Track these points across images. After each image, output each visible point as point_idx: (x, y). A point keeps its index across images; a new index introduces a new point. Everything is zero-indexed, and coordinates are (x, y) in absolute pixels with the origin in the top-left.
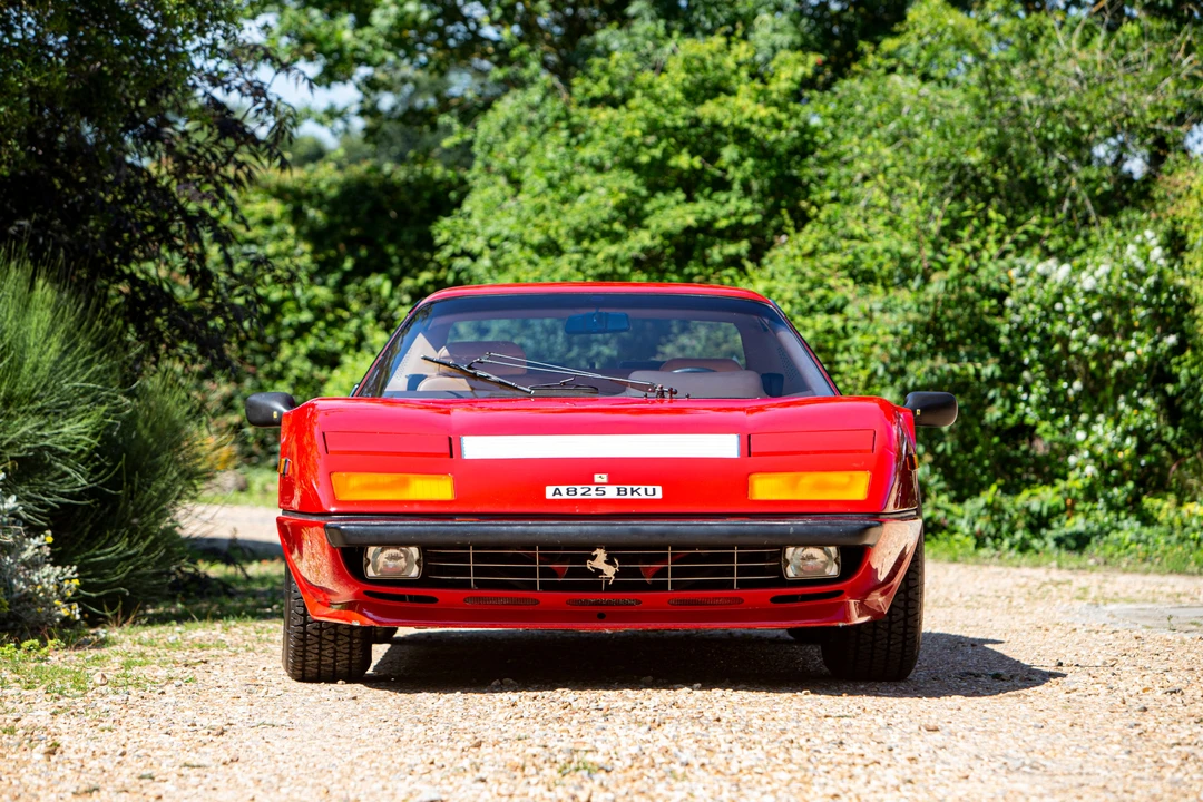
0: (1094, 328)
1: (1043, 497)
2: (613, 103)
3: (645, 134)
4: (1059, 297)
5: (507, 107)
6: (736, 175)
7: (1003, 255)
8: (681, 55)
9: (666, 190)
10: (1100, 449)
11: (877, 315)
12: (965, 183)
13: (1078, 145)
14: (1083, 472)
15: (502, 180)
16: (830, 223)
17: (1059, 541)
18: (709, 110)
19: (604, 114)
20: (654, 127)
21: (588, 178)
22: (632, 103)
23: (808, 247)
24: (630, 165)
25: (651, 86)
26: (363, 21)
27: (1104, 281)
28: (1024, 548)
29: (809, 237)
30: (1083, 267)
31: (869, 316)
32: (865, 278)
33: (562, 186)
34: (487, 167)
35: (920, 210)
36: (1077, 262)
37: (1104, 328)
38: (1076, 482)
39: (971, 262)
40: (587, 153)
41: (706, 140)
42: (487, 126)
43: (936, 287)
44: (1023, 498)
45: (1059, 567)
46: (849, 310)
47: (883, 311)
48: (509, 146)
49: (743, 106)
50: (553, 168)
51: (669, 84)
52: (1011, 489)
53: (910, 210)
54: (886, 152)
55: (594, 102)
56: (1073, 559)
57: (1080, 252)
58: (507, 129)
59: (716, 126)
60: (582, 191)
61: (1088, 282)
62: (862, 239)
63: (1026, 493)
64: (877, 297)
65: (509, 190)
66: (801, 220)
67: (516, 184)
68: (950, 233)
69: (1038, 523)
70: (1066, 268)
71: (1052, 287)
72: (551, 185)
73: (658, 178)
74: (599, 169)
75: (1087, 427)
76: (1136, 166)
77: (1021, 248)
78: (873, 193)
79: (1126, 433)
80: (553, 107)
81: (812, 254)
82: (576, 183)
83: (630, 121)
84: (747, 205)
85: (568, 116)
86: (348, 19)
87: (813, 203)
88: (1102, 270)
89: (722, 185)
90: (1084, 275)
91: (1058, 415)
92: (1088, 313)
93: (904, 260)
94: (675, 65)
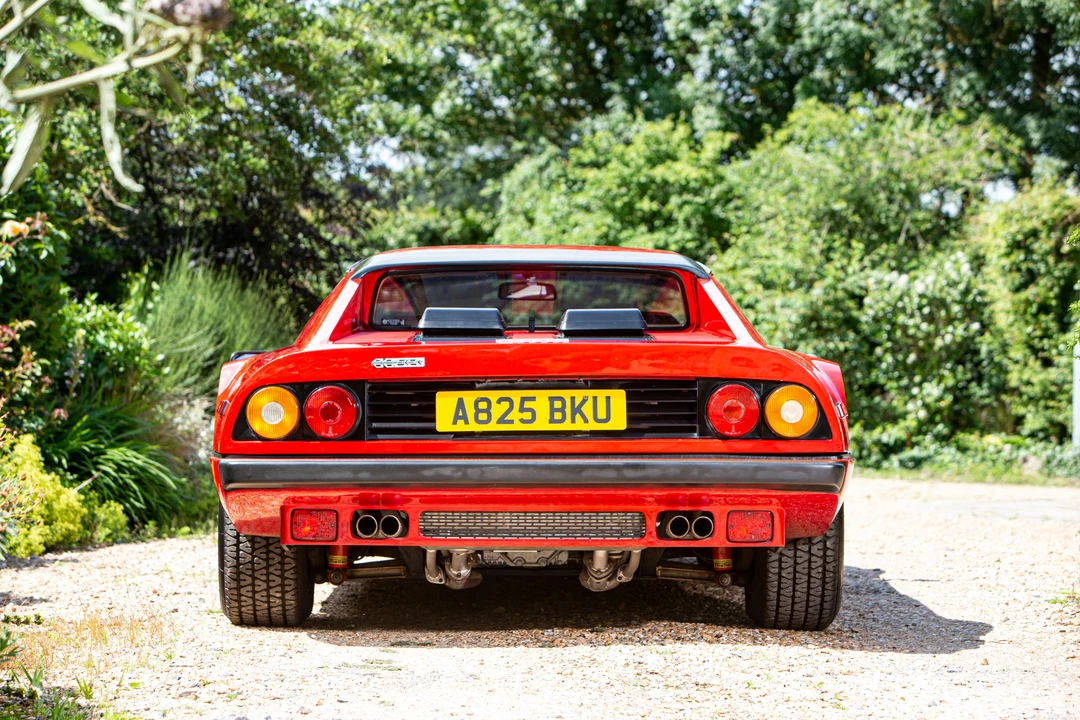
0: (925, 318)
1: (892, 433)
2: (596, 165)
3: (619, 186)
4: (901, 298)
5: (525, 168)
6: (680, 216)
7: (862, 269)
8: (642, 134)
9: (633, 225)
10: (929, 400)
11: (778, 310)
12: (836, 221)
13: (911, 195)
14: (916, 412)
15: (521, 218)
16: (745, 248)
17: (902, 464)
18: (659, 172)
19: (591, 174)
20: (624, 183)
21: (579, 216)
22: (611, 166)
23: (731, 265)
24: (610, 209)
25: (623, 155)
26: (427, 110)
27: (931, 287)
28: (877, 466)
29: (731, 257)
30: (915, 278)
31: (773, 310)
32: (769, 286)
33: (563, 225)
34: (511, 211)
35: (808, 241)
36: (913, 273)
37: (930, 319)
38: (911, 422)
39: (841, 274)
40: (581, 199)
41: (662, 191)
42: (510, 181)
43: (817, 292)
44: (876, 433)
45: (901, 478)
46: (759, 306)
47: (783, 306)
48: (526, 194)
49: (684, 170)
50: (556, 210)
51: (636, 153)
52: (869, 426)
53: (799, 242)
54: (783, 200)
55: (583, 165)
56: (914, 474)
57: (914, 268)
58: (525, 184)
59: (665, 182)
60: (576, 225)
61: (919, 287)
62: (767, 258)
63: (879, 429)
64: (778, 299)
65: (526, 224)
66: (725, 246)
67: (531, 221)
68: (827, 253)
69: (888, 450)
70: (905, 278)
71: (896, 292)
72: (554, 221)
73: (627, 217)
74: (587, 209)
75: (920, 385)
76: (951, 208)
77: (874, 265)
78: (775, 228)
79: (947, 390)
80: (554, 169)
81: (734, 268)
82: (572, 220)
83: (609, 176)
84: (688, 235)
85: (565, 175)
86: (416, 109)
87: (733, 235)
88: (930, 279)
89: (669, 221)
90: (917, 282)
91: (900, 378)
92: (920, 308)
93: (796, 273)
94: (639, 141)
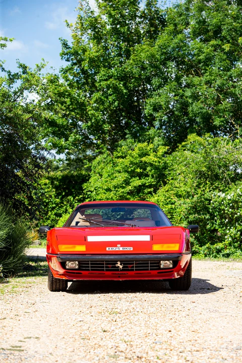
0: (230, 207)
1: (220, 245)
2: (123, 157)
3: (130, 164)
4: (223, 201)
5: (99, 158)
6: (150, 173)
7: (210, 191)
8: (138, 147)
9: (135, 177)
10: (232, 235)
11: (182, 205)
12: (202, 175)
13: (226, 166)
14: (228, 240)
15: (98, 175)
16: (171, 184)
17: (223, 255)
18: (144, 159)
19: (121, 160)
20: (132, 163)
21: (117, 174)
22: (127, 158)
23: (167, 190)
24: (127, 171)
25: (131, 154)
26: (67, 140)
27: (233, 197)
28: (215, 257)
29: (167, 187)
30: (228, 194)
31: (180, 205)
32: (179, 196)
33: (111, 176)
34: (95, 172)
35: (191, 181)
36: (226, 193)
37: (233, 208)
38: (227, 242)
39: (203, 193)
40: (117, 168)
41: (144, 166)
42: (95, 163)
43: (195, 198)
44: (215, 246)
45: (223, 261)
46: (176, 204)
47: (183, 204)
48: (99, 167)
49: (151, 158)
50: (109, 172)
51: (135, 153)
52: (212, 244)
53: (189, 181)
54: (183, 168)
55: (118, 157)
56: (226, 259)
57: (227, 190)
58: (99, 163)
59: (146, 163)
60: (116, 177)
61: (229, 198)
62: (178, 188)
63: (216, 245)
64: (182, 201)
65: (99, 177)
66: (165, 183)
67: (101, 176)
68: (198, 186)
69: (219, 251)
70: (224, 194)
71: (221, 198)
72: (109, 176)
73: (133, 174)
74: (120, 172)
75: (229, 230)
76: (239, 171)
77: (214, 189)
78: (181, 177)
79: (238, 231)
80: (109, 158)
81: (167, 191)
82: (114, 175)
83: (126, 162)
84: (153, 180)
85: (113, 160)
86: (63, 139)
87: (168, 180)
88: (232, 194)
89: (147, 175)
90: (228, 196)
91: (223, 227)
92: (229, 204)
93: (188, 192)
94: (136, 149)
